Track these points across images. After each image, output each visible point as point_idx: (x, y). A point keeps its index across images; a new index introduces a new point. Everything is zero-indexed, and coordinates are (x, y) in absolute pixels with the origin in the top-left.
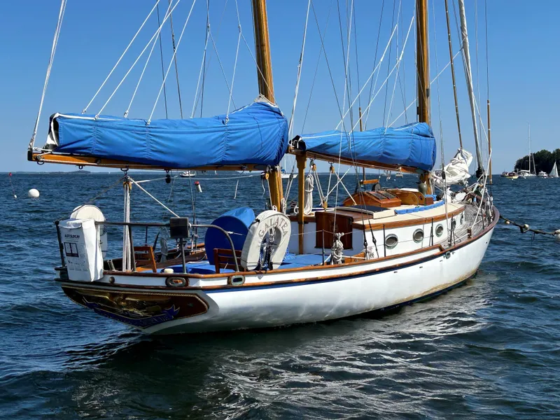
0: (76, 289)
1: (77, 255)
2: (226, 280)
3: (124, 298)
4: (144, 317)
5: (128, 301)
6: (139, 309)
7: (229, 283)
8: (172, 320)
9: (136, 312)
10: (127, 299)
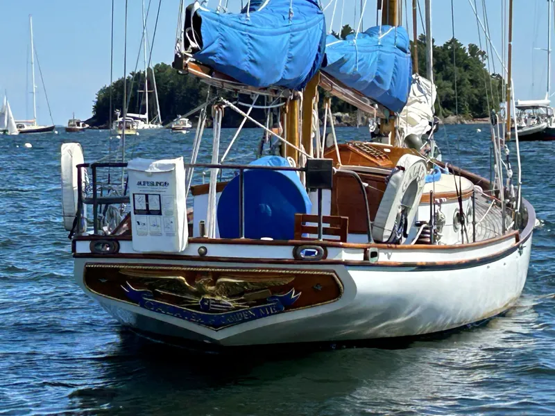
0: (119, 269)
1: (159, 213)
2: (363, 254)
3: (215, 279)
4: (238, 308)
5: (221, 283)
6: (230, 296)
7: (366, 258)
8: (281, 312)
9: (226, 301)
10: (219, 280)
